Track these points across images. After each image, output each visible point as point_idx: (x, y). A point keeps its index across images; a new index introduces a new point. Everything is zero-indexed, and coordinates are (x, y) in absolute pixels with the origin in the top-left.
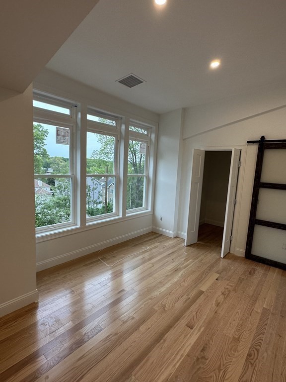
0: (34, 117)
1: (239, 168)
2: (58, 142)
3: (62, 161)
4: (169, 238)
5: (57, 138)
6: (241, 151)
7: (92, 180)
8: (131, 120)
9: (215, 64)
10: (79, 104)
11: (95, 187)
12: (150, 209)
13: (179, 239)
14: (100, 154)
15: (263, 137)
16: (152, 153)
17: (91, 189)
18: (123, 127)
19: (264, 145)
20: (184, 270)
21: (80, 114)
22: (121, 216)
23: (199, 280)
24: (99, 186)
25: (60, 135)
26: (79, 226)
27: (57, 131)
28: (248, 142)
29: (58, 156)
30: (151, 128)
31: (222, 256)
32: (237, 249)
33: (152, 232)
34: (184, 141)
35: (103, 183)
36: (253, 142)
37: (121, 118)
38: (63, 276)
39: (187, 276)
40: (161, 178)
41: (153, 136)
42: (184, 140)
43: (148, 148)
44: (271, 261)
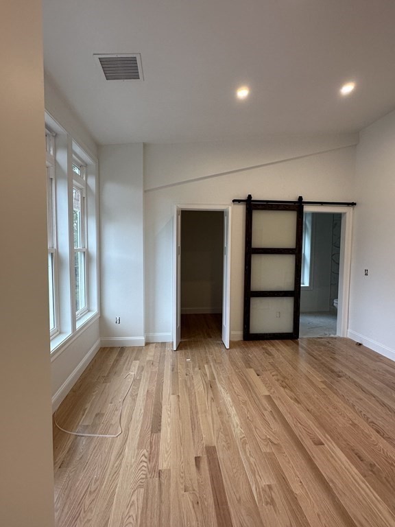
8: (72, 141)
12: (95, 309)
15: (250, 197)
16: (92, 210)
18: (63, 153)
19: (252, 206)
20: (217, 381)
22: (71, 333)
23: (247, 385)
28: (234, 201)
30: (87, 165)
31: (228, 347)
36: (239, 201)
37: (56, 134)
39: (231, 387)
41: (91, 181)
43: (83, 200)
44: (270, 334)
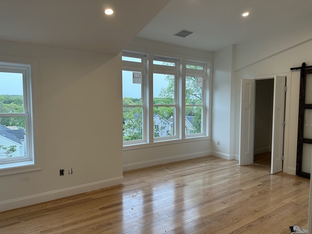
0: (123, 67)
1: (285, 92)
2: (134, 82)
3: (131, 101)
4: (225, 160)
5: (133, 80)
6: (286, 78)
7: (160, 119)
8: (187, 60)
9: (246, 14)
10: (147, 55)
11: (163, 126)
12: (207, 135)
13: (235, 161)
14: (168, 92)
15: (304, 64)
16: (208, 86)
17: (160, 128)
18: (181, 67)
19: (305, 71)
20: (232, 178)
21: (148, 61)
22: (181, 138)
23: (242, 184)
24: (167, 125)
25: (135, 78)
26: (148, 142)
27: (133, 75)
28: (292, 69)
29: (127, 97)
30: (207, 64)
31: (272, 173)
32: (289, 168)
33: (211, 156)
34: (236, 73)
35: (172, 123)
36: (297, 69)
37: (179, 60)
38: (138, 175)
39: (232, 182)
40: (217, 106)
41: (208, 71)
42: (236, 71)
43: (204, 82)
